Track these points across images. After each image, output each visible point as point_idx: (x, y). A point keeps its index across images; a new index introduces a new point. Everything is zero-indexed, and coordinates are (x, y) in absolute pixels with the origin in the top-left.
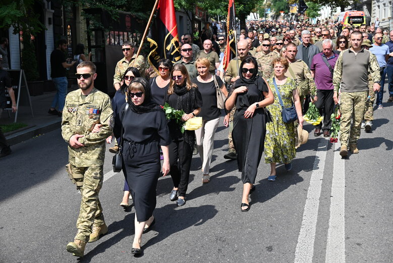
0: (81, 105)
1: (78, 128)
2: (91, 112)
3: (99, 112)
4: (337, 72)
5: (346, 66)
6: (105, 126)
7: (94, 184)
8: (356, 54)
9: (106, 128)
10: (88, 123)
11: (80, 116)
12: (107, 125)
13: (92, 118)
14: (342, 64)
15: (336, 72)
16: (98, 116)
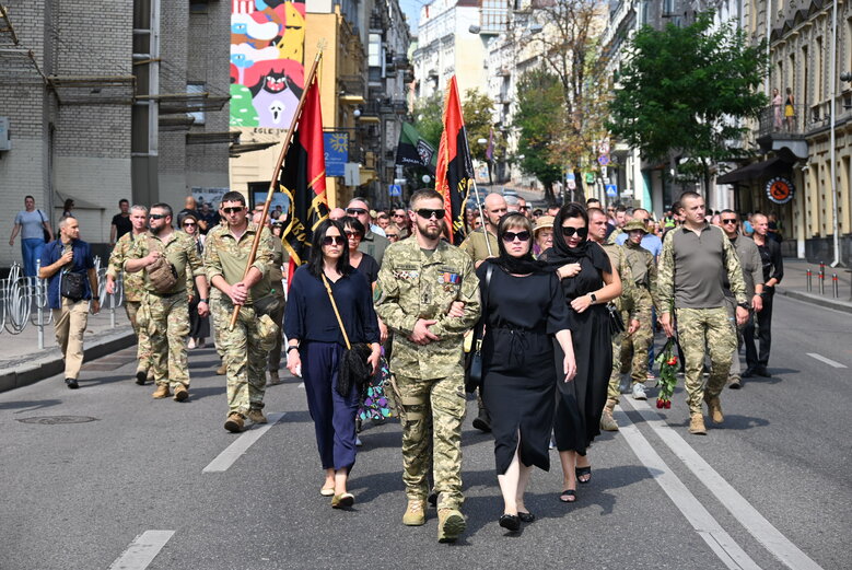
0: (427, 266)
1: (424, 308)
2: (447, 280)
3: (459, 280)
4: (665, 272)
5: (683, 258)
6: (470, 304)
7: (459, 408)
8: (698, 233)
9: (473, 308)
10: (442, 299)
11: (425, 288)
12: (477, 304)
13: (448, 290)
14: (674, 256)
15: (661, 272)
16: (457, 287)
